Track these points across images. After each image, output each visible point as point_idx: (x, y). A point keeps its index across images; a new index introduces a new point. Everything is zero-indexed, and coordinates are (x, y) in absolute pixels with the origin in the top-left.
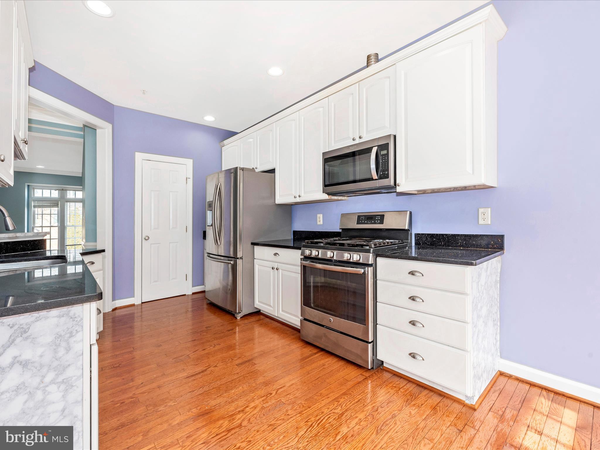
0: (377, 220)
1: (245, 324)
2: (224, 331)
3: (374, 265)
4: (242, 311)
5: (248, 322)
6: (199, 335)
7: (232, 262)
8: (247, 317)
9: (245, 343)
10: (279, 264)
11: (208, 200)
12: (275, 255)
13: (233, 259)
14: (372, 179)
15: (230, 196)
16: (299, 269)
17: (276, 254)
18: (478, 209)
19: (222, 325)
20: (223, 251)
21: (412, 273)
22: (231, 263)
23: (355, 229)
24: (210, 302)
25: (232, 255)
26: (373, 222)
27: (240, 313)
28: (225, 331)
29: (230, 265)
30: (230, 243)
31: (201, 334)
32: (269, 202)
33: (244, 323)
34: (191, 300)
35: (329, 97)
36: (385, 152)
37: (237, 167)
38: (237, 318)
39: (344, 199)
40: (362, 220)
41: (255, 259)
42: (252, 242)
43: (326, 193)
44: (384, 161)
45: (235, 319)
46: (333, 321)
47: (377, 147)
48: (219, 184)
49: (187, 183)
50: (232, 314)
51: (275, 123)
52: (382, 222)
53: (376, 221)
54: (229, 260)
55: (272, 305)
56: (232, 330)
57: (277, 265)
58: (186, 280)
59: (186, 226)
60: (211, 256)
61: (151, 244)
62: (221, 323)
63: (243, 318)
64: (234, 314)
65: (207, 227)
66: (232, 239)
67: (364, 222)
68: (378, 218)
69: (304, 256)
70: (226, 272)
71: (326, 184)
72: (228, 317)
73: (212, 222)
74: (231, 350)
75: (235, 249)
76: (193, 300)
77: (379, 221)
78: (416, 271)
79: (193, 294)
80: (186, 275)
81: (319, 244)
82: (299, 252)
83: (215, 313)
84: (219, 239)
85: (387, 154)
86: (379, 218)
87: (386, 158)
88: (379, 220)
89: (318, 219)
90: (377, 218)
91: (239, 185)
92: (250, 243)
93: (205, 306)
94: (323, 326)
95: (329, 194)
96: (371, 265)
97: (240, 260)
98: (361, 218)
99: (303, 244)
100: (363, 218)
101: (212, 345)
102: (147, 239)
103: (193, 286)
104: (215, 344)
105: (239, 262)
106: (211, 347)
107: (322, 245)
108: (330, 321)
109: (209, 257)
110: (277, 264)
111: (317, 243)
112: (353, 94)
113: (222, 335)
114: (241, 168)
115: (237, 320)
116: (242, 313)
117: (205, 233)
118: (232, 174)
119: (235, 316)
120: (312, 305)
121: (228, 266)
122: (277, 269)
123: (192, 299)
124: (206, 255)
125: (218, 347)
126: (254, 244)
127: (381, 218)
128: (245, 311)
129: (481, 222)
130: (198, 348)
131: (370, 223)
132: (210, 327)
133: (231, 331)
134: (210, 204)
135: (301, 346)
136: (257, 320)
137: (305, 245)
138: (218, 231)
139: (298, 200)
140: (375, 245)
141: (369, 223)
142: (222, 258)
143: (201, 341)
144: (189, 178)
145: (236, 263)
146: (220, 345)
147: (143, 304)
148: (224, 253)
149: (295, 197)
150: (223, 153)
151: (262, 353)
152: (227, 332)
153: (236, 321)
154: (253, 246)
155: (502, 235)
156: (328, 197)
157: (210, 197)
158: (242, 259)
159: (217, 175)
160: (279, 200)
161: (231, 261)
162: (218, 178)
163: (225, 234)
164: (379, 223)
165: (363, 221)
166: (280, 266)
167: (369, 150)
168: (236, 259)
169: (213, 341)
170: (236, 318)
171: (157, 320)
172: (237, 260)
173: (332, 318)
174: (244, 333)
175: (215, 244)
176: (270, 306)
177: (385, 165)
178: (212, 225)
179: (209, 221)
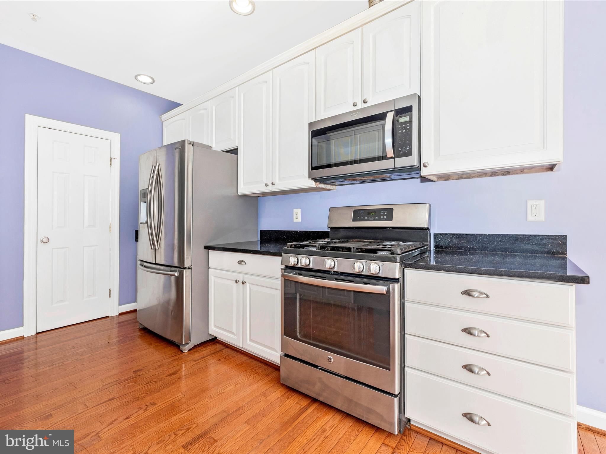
0: (382, 215)
1: (195, 361)
2: (163, 376)
3: (401, 280)
4: (190, 341)
5: (200, 357)
6: (122, 387)
7: (176, 274)
8: (198, 349)
9: (196, 398)
10: (245, 276)
11: (141, 188)
12: (240, 264)
13: (178, 269)
14: (384, 158)
15: (174, 181)
16: (278, 283)
17: (240, 262)
18: (527, 201)
19: (160, 366)
20: (163, 258)
21: (467, 293)
22: (174, 275)
23: (351, 227)
24: (144, 327)
25: (176, 263)
26: (377, 218)
27: (189, 343)
28: (165, 375)
29: (173, 278)
30: (174, 247)
31: (124, 386)
32: (229, 192)
33: (194, 359)
34: (118, 325)
35: (317, 49)
36: (406, 119)
37: (185, 140)
38: (184, 352)
39: (332, 189)
40: (360, 216)
41: (210, 268)
42: (205, 245)
43: (312, 179)
44: (404, 131)
45: (180, 352)
46: (334, 361)
47: (393, 112)
48: (158, 164)
49: (111, 164)
50: (176, 346)
51: (237, 87)
52: (390, 218)
53: (382, 217)
54: (171, 271)
55: (234, 331)
56: (175, 373)
57: (243, 277)
58: (110, 296)
59: (110, 224)
60: (146, 264)
61: (53, 249)
62: (159, 361)
63: (192, 351)
64: (180, 345)
65: (140, 226)
66: (176, 242)
67: (364, 218)
68: (384, 213)
69: (285, 266)
70: (166, 288)
71: (313, 166)
72: (170, 351)
73: (146, 219)
74: (174, 413)
75: (181, 255)
76: (121, 324)
77: (385, 217)
78: (472, 290)
79: (120, 314)
80: (110, 289)
81: (307, 249)
82: (279, 259)
83: (151, 344)
84: (157, 242)
85: (410, 122)
86: (386, 213)
87: (408, 127)
88: (385, 215)
89: (295, 216)
90: (382, 213)
91: (188, 166)
92: (204, 247)
93: (138, 333)
94: (316, 367)
95: (316, 180)
96: (396, 280)
97: (188, 270)
98: (359, 213)
99: (284, 249)
100: (362, 213)
101: (142, 406)
102: (46, 241)
103: (120, 304)
104: (147, 404)
105: (187, 273)
106: (141, 411)
107: (314, 249)
108: (329, 360)
109: (142, 266)
110: (242, 275)
111: (303, 246)
112: (353, 43)
113: (160, 384)
114: (191, 142)
115: (184, 354)
116: (190, 344)
117: (137, 232)
118: (177, 150)
119: (181, 349)
120: (298, 335)
121: (170, 279)
122: (243, 283)
123: (119, 323)
124: (139, 263)
125: (152, 410)
126: (208, 248)
127: (389, 213)
128: (195, 341)
129: (531, 218)
130: (118, 416)
131: (372, 219)
132: (141, 370)
133: (174, 376)
134: (145, 193)
135: (283, 396)
136: (213, 352)
137: (286, 249)
138: (155, 231)
139: (271, 189)
140: (401, 250)
141: (370, 219)
142: (162, 268)
143: (124, 400)
144: (115, 159)
145: (181, 275)
146: (156, 404)
147: (38, 335)
148: (165, 260)
149: (266, 185)
150: (165, 129)
151: (225, 415)
152: (168, 377)
153: (181, 355)
154: (206, 250)
155: (564, 236)
156: (314, 185)
157: (144, 184)
158: (191, 269)
159: (154, 153)
160: (243, 189)
161: (176, 271)
162: (156, 157)
163: (166, 234)
164: (386, 220)
165: (362, 217)
166: (247, 278)
167: (382, 117)
168: (182, 268)
169: (144, 397)
170: (182, 351)
171: (54, 363)
172: (183, 271)
173: (332, 356)
174: (194, 377)
175: (152, 249)
176: (232, 333)
177: (406, 138)
178: (147, 223)
179: (143, 217)
